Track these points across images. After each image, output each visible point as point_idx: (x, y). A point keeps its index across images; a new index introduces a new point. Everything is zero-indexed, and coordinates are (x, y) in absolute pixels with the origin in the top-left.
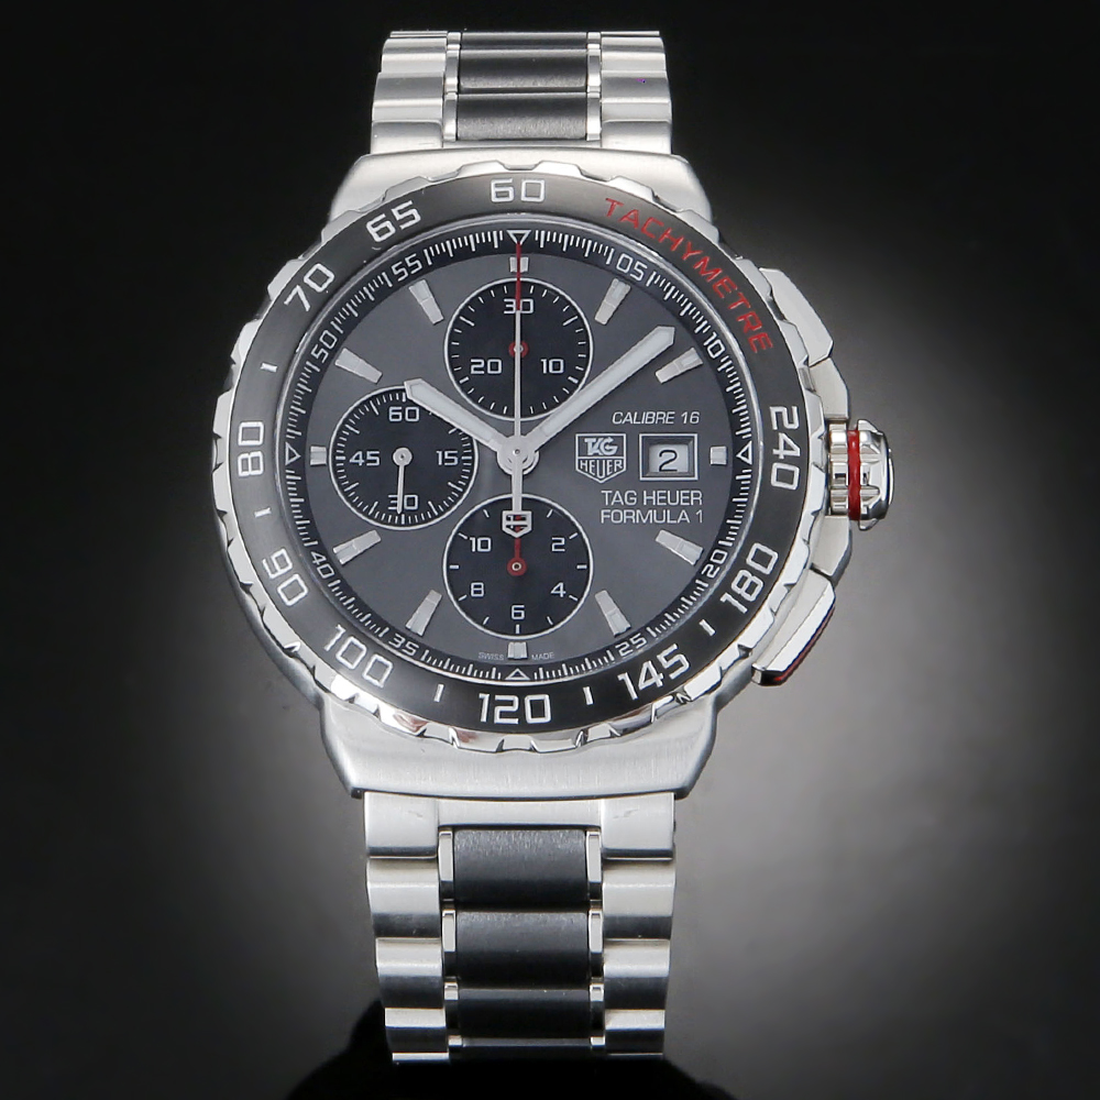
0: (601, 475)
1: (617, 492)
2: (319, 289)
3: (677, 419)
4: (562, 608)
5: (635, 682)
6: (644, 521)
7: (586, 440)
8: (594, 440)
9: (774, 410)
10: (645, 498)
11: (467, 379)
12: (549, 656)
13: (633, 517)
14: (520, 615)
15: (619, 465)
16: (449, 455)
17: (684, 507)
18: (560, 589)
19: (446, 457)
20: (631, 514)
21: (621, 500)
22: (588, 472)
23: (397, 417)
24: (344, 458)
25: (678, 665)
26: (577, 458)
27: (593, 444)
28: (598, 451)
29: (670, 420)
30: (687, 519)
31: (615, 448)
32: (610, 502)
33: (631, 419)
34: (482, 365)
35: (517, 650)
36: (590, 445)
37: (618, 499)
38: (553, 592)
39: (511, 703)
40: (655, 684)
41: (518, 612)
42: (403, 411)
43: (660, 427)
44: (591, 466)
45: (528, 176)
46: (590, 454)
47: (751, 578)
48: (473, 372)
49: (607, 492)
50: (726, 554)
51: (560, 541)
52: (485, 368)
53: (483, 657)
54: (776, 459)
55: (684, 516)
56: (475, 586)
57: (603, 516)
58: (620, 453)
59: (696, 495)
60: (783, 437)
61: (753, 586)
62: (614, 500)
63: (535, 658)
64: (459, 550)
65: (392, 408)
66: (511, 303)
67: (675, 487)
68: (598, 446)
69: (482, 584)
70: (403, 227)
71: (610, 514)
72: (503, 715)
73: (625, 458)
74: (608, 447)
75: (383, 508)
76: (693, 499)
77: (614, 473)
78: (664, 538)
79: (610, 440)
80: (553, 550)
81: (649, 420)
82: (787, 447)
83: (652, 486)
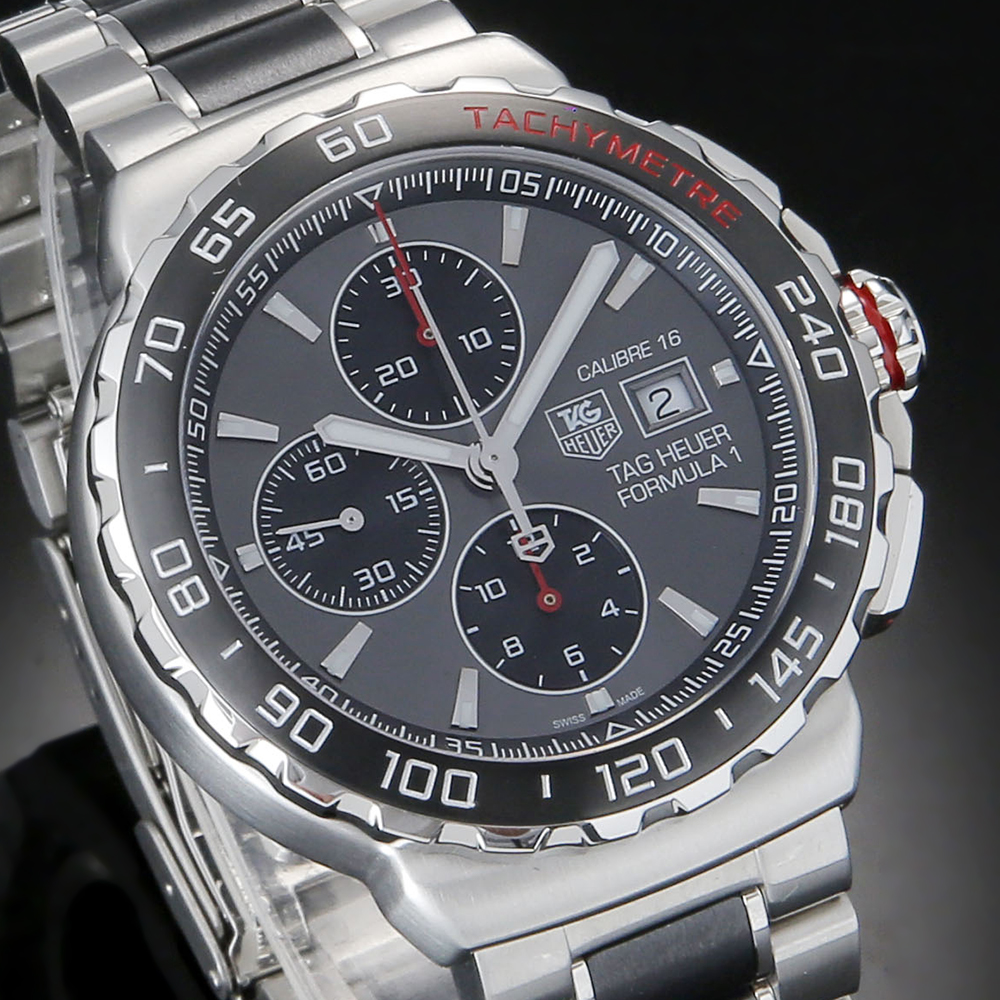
0: (596, 449)
1: (625, 463)
2: (173, 348)
3: (655, 346)
4: (624, 631)
5: (770, 680)
6: (674, 486)
7: (559, 414)
8: (569, 410)
9: (781, 288)
10: (661, 457)
11: (381, 395)
12: (638, 693)
13: (657, 486)
14: (577, 658)
15: (612, 429)
16: (403, 496)
17: (712, 451)
18: (609, 609)
19: (401, 500)
20: (654, 483)
21: (635, 472)
22: (580, 453)
23: (319, 473)
24: (278, 549)
25: (811, 639)
26: (559, 440)
27: (570, 415)
28: (579, 423)
29: (646, 352)
30: (722, 464)
31: (598, 411)
32: (622, 478)
33: (598, 368)
34: (392, 371)
35: (599, 700)
36: (567, 419)
37: (629, 471)
38: (603, 614)
39: (637, 765)
40: (793, 673)
41: (573, 655)
42: (322, 464)
43: (637, 366)
44: (580, 443)
45: (356, 115)
46: (571, 430)
47: (848, 502)
48: (384, 384)
49: (613, 468)
50: (794, 486)
51: (584, 549)
52: (396, 374)
53: (560, 724)
54: (811, 347)
55: (717, 462)
56: (509, 644)
57: (622, 499)
58: (605, 415)
59: (719, 431)
60: (805, 317)
61: (853, 509)
62: (626, 476)
63: (623, 702)
64: (470, 606)
65: (307, 467)
66: (391, 282)
67: (689, 431)
68: (577, 416)
69: (515, 638)
70: (238, 233)
71: (628, 493)
72: (633, 782)
73: (614, 418)
74: (589, 413)
75: (354, 590)
76: (717, 436)
77: (611, 441)
78: (707, 496)
79: (587, 404)
80: (581, 563)
81: (624, 361)
82: (816, 328)
83: (662, 441)
